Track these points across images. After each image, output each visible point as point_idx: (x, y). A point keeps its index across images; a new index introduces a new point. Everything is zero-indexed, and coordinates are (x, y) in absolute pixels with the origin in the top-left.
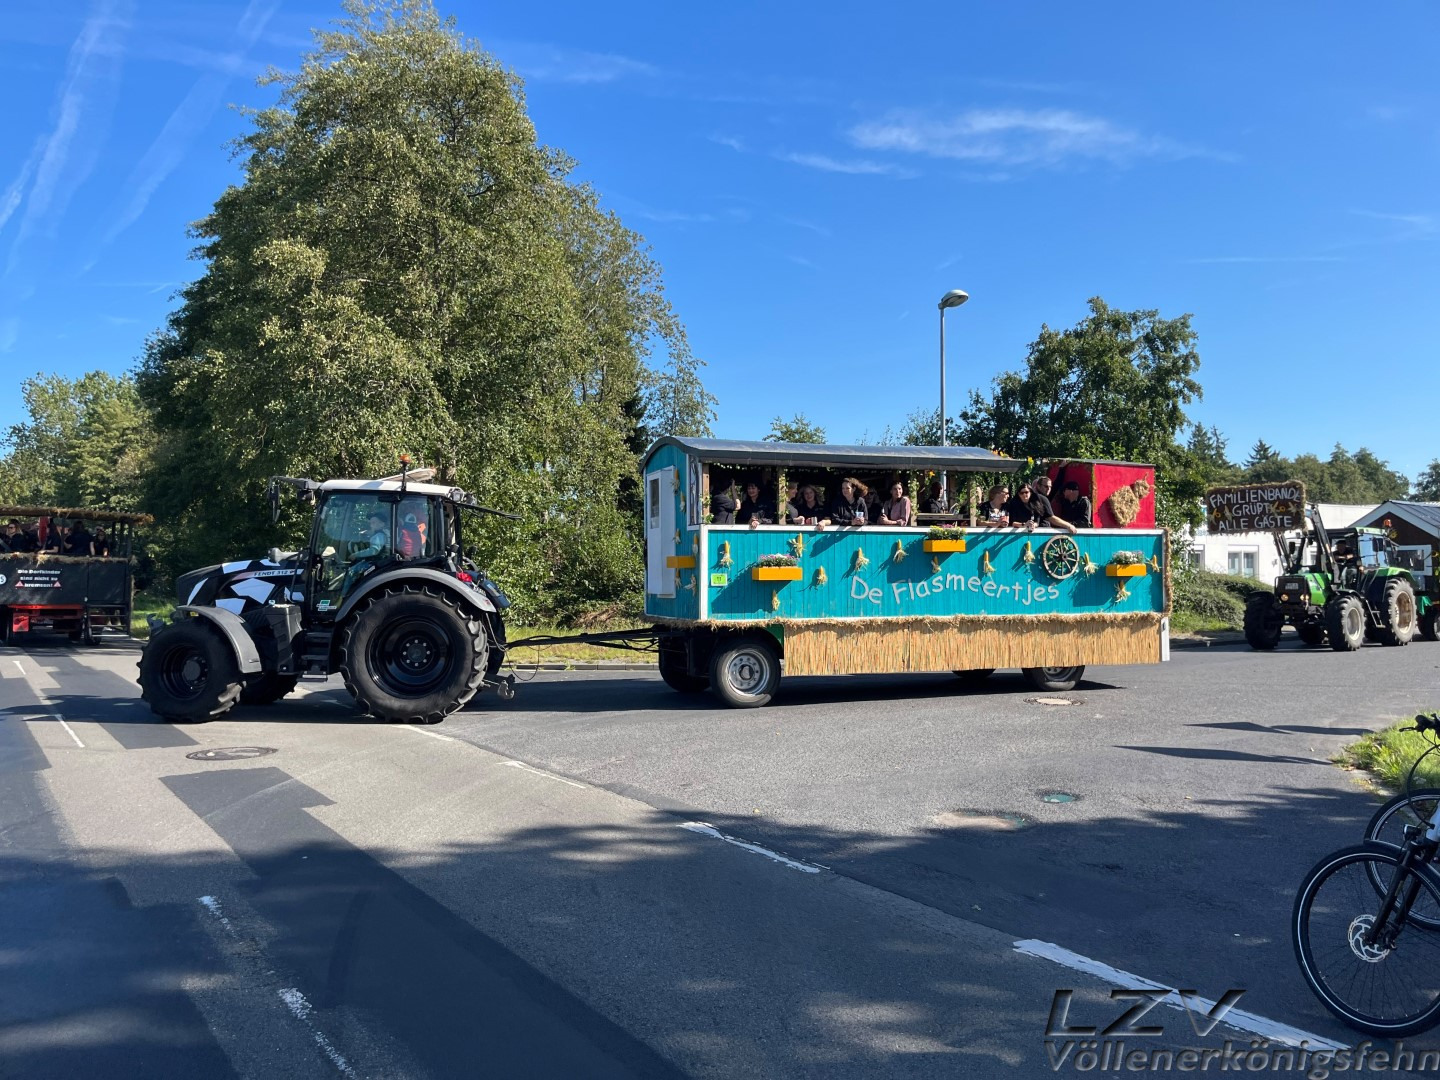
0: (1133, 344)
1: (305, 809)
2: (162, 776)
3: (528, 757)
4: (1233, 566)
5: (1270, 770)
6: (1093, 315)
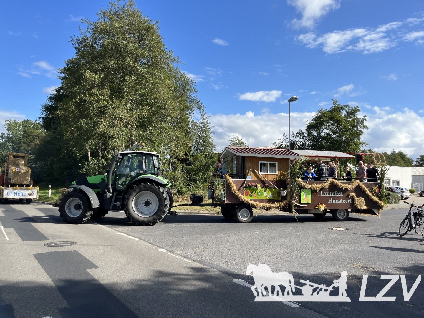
1: (87, 270)
2: (34, 253)
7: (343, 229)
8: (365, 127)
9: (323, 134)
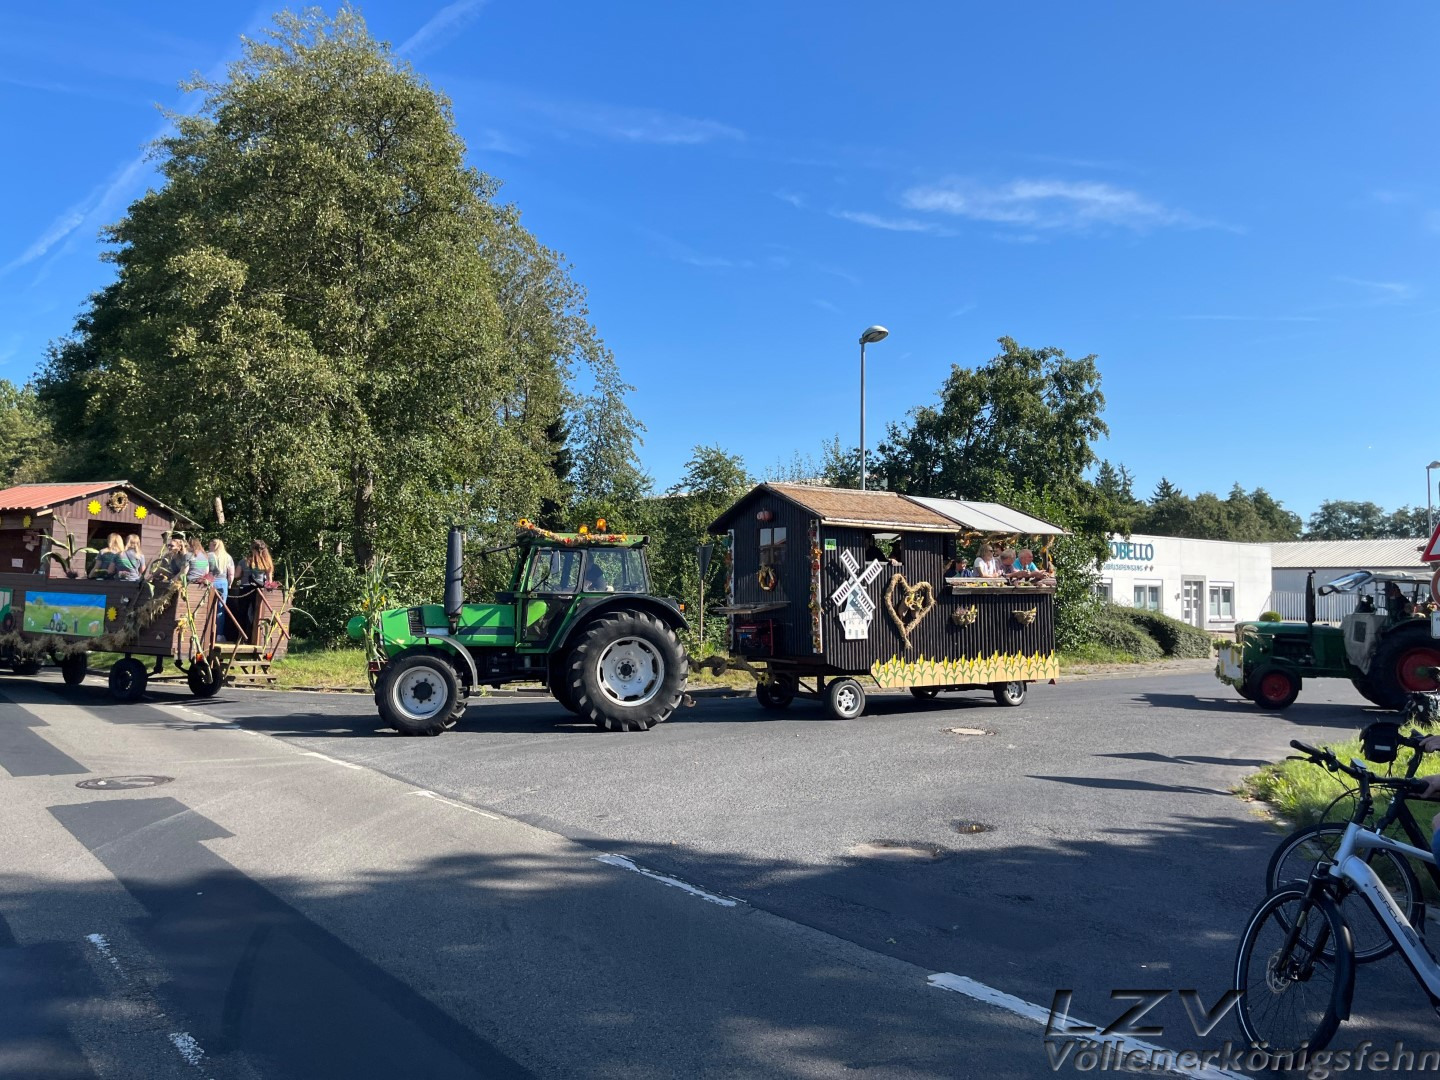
0: (1043, 381)
1: (202, 842)
2: (49, 806)
3: (439, 787)
4: (1139, 600)
5: (1175, 801)
6: (1006, 353)
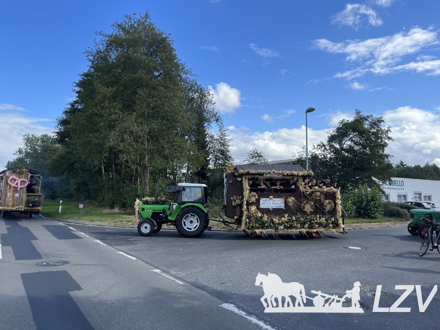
3: (163, 268)
4: (399, 199)
7: (360, 249)
8: (389, 138)
9: (345, 146)
